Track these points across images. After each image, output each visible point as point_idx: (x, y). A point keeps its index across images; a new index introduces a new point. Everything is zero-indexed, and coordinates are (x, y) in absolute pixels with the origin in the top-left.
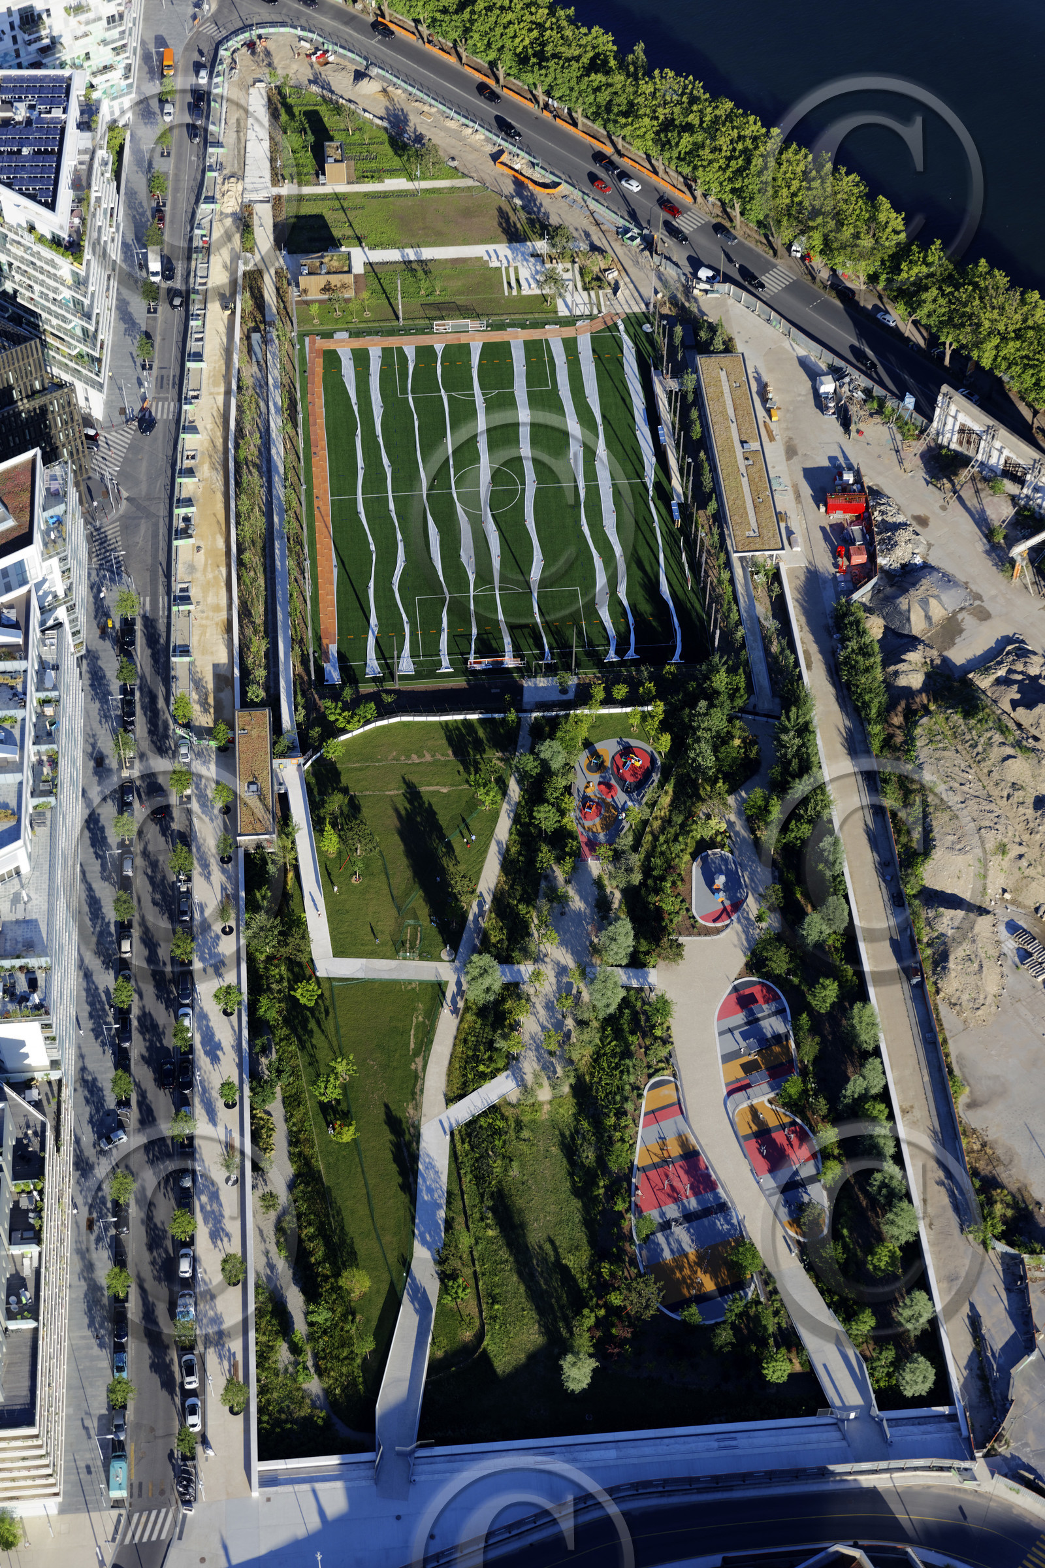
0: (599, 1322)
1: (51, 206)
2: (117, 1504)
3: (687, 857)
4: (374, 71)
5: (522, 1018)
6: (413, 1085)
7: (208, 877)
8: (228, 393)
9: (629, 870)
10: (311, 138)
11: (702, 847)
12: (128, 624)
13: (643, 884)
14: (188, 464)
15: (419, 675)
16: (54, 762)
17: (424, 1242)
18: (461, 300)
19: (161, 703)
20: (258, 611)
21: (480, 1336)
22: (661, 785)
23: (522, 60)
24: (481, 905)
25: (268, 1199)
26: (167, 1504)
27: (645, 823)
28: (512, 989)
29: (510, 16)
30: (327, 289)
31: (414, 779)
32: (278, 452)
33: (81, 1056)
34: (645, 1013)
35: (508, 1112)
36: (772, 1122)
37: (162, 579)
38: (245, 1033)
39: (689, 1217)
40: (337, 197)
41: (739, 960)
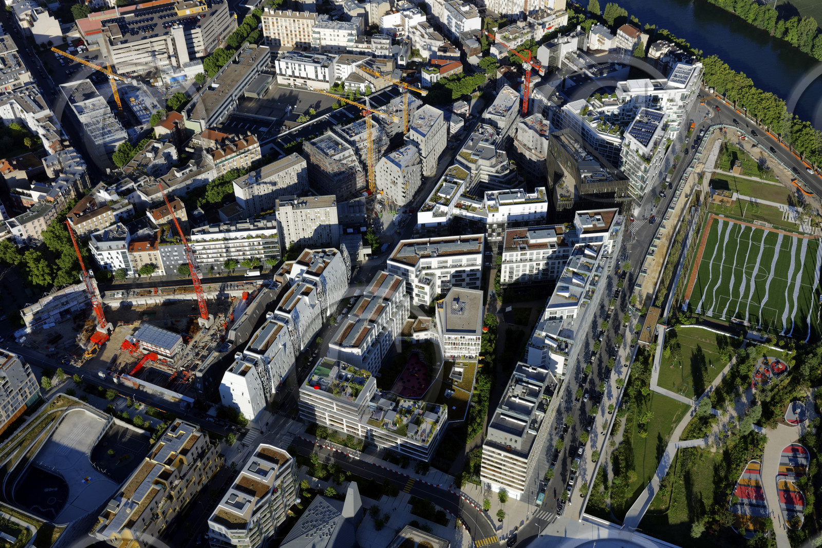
0: (708, 522)
1: (646, 146)
2: (538, 505)
3: (788, 400)
4: (760, 146)
5: (713, 425)
6: (670, 431)
7: (625, 349)
8: (679, 221)
9: (766, 396)
10: (732, 158)
11: (795, 400)
12: (624, 273)
13: (770, 402)
14: (659, 236)
15: (713, 317)
16: (593, 292)
17: (658, 476)
18: (766, 217)
19: (627, 298)
20: (667, 283)
21: (667, 509)
22: (787, 376)
23: (813, 152)
24: (711, 389)
25: (613, 444)
26: (553, 513)
27: (777, 385)
28: (714, 416)
29: (813, 138)
30: (722, 201)
31: (701, 346)
32: (689, 242)
33: (569, 383)
34: (757, 440)
35: (699, 451)
36: (791, 489)
37: (639, 264)
38: (622, 395)
39: (751, 505)
40: (734, 177)
41: (797, 437)
